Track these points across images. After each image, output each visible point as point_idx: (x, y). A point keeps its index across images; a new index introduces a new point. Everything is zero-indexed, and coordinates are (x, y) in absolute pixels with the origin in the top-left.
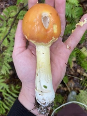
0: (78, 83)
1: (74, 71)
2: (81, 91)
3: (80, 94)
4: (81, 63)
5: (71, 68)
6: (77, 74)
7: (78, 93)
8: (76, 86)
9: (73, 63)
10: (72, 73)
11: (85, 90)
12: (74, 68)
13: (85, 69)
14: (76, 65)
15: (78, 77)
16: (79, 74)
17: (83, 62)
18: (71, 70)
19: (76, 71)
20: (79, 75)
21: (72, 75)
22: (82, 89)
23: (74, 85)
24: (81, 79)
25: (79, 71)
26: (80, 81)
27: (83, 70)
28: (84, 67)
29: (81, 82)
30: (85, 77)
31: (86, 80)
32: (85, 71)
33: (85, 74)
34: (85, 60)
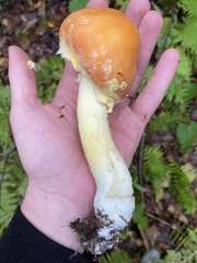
0: (166, 235)
1: (161, 208)
2: (171, 253)
3: (168, 258)
4: (178, 194)
5: (158, 199)
6: (168, 215)
7: (164, 255)
8: (161, 239)
9: (162, 190)
10: (157, 212)
11: (179, 250)
12: (163, 201)
13: (185, 207)
14: (167, 196)
15: (168, 221)
16: (172, 216)
17: (182, 192)
18: (156, 204)
19: (165, 208)
20: (171, 218)
21: (156, 215)
22: (173, 248)
23: (158, 237)
24: (174, 227)
25: (171, 209)
26: (171, 230)
27: (180, 208)
28: (183, 203)
29: (173, 233)
30: (182, 224)
31: (184, 231)
32: (184, 210)
33: (183, 218)
34: (187, 189)
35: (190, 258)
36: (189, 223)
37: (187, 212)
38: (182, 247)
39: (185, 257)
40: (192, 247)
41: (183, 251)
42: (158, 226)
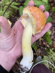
0: (43, 51)
1: (41, 43)
2: (45, 57)
3: (44, 58)
4: (46, 39)
5: (40, 41)
6: (43, 45)
7: (43, 57)
8: (42, 53)
9: (41, 38)
10: (40, 44)
11: (47, 56)
12: (41, 41)
13: (48, 42)
14: (43, 39)
15: (43, 47)
16: (44, 45)
17: (47, 38)
18: (40, 42)
20: (44, 46)
22: (45, 55)
24: (45, 49)
25: (44, 43)
26: (45, 50)
27: (47, 43)
28: (48, 41)
29: (45, 51)
30: (48, 47)
31: (48, 50)
34: (49, 37)
35: (51, 58)
36: (50, 47)
37: (49, 44)
38: (48, 54)
39: (49, 58)
40: (51, 54)
41: (48, 56)
42: (40, 49)
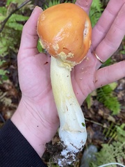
0: (100, 133)
1: (93, 113)
2: (105, 146)
3: (103, 150)
4: (104, 100)
5: (89, 107)
6: (99, 117)
7: (100, 148)
8: (96, 137)
9: (91, 99)
10: (90, 116)
11: (111, 143)
12: (93, 107)
13: (112, 109)
14: (96, 103)
15: (99, 122)
16: (102, 118)
17: (107, 98)
18: (89, 110)
19: (96, 112)
20: (102, 120)
21: (90, 119)
22: (106, 142)
23: (94, 136)
24: (105, 126)
25: (101, 112)
26: (103, 128)
27: (107, 111)
28: (110, 106)
29: (104, 131)
30: (111, 122)
31: (113, 128)
32: (111, 112)
33: (111, 118)
34: (111, 95)
35: (120, 148)
36: (117, 121)
37: (114, 113)
38: (113, 140)
39: (117, 149)
40: (121, 139)
41: (114, 143)
42: (92, 127)
